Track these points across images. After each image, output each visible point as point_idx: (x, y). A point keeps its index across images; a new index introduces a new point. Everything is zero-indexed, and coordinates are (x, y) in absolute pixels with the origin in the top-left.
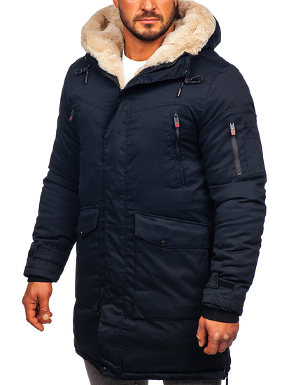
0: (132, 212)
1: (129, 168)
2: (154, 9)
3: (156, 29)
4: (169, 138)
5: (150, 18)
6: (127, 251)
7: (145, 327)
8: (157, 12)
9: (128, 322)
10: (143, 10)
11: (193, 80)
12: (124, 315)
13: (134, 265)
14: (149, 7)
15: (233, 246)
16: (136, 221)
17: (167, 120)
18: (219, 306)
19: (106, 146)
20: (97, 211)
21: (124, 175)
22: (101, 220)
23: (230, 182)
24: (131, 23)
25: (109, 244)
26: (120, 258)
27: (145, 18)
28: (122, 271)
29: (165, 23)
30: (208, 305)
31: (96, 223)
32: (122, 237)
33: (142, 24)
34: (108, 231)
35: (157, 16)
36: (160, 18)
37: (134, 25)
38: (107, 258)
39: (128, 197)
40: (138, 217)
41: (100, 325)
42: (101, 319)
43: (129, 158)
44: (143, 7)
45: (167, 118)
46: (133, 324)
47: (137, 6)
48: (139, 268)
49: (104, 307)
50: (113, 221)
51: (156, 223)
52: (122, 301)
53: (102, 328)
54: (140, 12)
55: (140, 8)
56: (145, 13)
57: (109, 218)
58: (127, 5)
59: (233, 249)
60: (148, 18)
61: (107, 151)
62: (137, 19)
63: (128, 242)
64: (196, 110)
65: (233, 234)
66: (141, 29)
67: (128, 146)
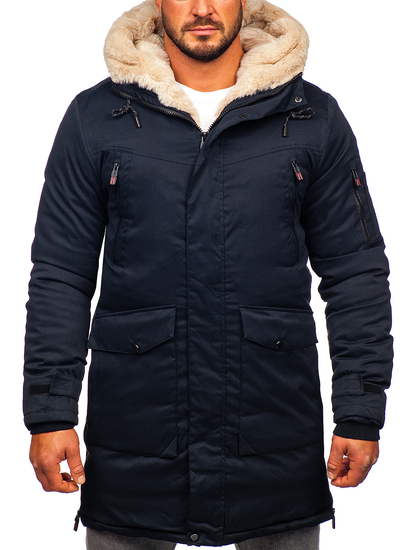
0: (235, 307)
1: (227, 243)
2: (211, 14)
3: (214, 43)
4: (287, 195)
5: (206, 27)
6: (226, 363)
7: (256, 465)
8: (215, 17)
9: (233, 462)
10: (195, 15)
11: (302, 114)
12: (225, 454)
13: (238, 381)
14: (203, 11)
15: (373, 335)
16: (243, 319)
17: (284, 171)
18: (368, 419)
19: (189, 216)
20: (171, 312)
21: (220, 254)
22: (182, 323)
23: (356, 250)
24: (179, 35)
25: (195, 357)
26: (214, 374)
27: (197, 27)
28: (220, 392)
29: (226, 34)
30: (356, 419)
31: (172, 328)
32: (218, 344)
33: (194, 35)
34: (193, 338)
35: (215, 23)
36: (219, 26)
37: (182, 37)
38: (193, 378)
39: (227, 285)
40: (244, 312)
41: (192, 474)
42: (192, 465)
43: (228, 229)
44: (195, 12)
45: (284, 168)
46: (239, 463)
47: (187, 9)
48: (245, 385)
49: (193, 448)
50: (203, 322)
51: (270, 318)
52: (218, 435)
53: (197, 479)
54: (192, 19)
55: (191, 12)
56: (199, 19)
57: (196, 319)
58: (173, 8)
59: (374, 339)
60: (202, 27)
61: (191, 222)
62: (187, 28)
63: (228, 351)
64: (314, 155)
65: (372, 319)
66: (191, 43)
67: (225, 212)
